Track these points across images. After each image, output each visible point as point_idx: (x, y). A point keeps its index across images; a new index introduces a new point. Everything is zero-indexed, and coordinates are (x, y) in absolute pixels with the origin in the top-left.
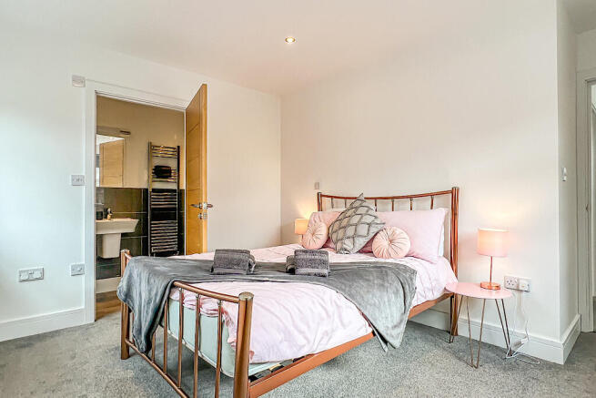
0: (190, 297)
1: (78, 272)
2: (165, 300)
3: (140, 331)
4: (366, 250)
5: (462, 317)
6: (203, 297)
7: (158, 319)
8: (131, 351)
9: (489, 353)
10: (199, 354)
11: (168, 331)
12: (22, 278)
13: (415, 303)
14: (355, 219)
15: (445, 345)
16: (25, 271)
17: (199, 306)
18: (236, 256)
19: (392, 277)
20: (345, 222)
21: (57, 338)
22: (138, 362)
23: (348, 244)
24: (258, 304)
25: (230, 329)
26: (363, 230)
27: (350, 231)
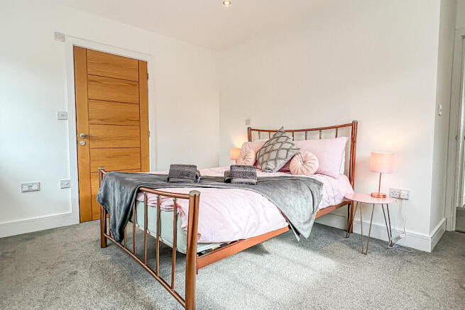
0: (152, 198)
1: (65, 186)
2: (133, 201)
3: (114, 226)
4: (285, 169)
5: (356, 219)
6: (162, 197)
7: (128, 216)
8: (108, 242)
9: (376, 245)
10: (160, 239)
11: (137, 225)
12: (24, 189)
13: (321, 207)
14: (277, 146)
15: (343, 239)
16: (25, 184)
17: (159, 204)
18: (187, 169)
19: (304, 186)
20: (268, 149)
21: (52, 234)
22: (113, 250)
23: (271, 165)
24: (203, 202)
25: (183, 219)
26: (283, 154)
27: (273, 155)
